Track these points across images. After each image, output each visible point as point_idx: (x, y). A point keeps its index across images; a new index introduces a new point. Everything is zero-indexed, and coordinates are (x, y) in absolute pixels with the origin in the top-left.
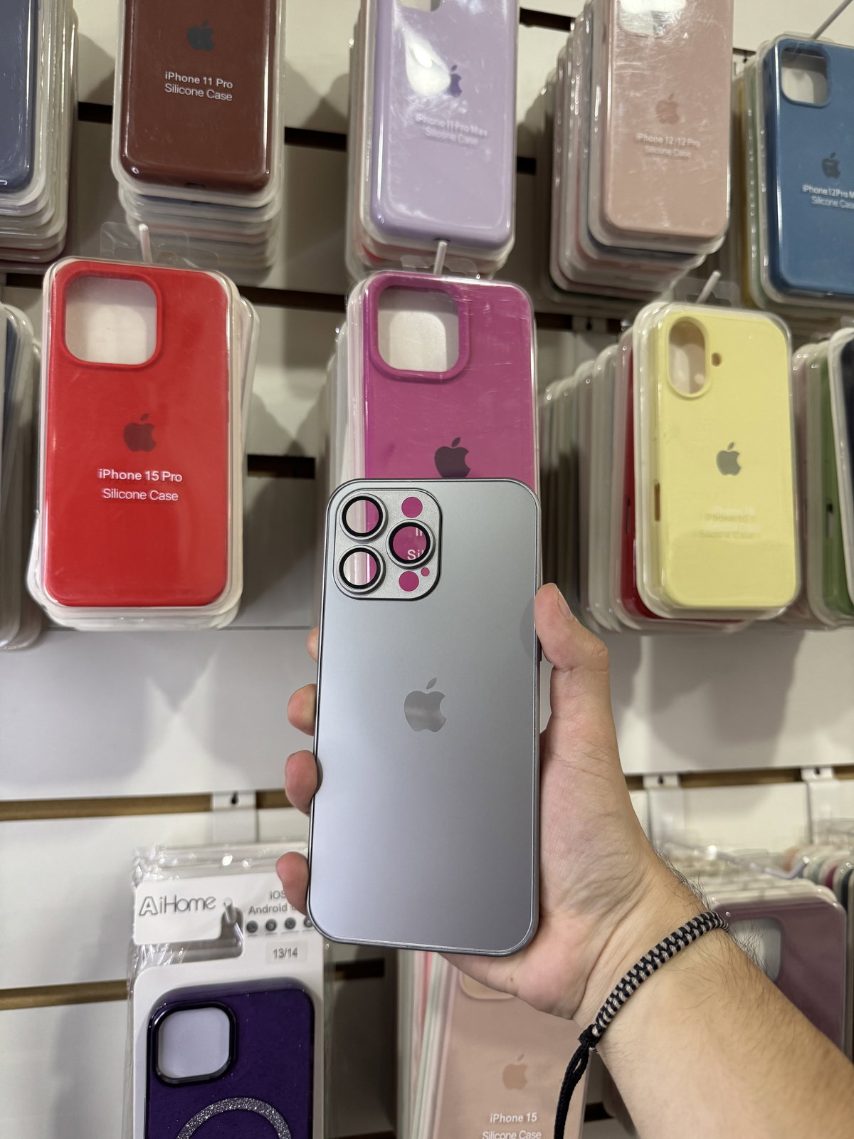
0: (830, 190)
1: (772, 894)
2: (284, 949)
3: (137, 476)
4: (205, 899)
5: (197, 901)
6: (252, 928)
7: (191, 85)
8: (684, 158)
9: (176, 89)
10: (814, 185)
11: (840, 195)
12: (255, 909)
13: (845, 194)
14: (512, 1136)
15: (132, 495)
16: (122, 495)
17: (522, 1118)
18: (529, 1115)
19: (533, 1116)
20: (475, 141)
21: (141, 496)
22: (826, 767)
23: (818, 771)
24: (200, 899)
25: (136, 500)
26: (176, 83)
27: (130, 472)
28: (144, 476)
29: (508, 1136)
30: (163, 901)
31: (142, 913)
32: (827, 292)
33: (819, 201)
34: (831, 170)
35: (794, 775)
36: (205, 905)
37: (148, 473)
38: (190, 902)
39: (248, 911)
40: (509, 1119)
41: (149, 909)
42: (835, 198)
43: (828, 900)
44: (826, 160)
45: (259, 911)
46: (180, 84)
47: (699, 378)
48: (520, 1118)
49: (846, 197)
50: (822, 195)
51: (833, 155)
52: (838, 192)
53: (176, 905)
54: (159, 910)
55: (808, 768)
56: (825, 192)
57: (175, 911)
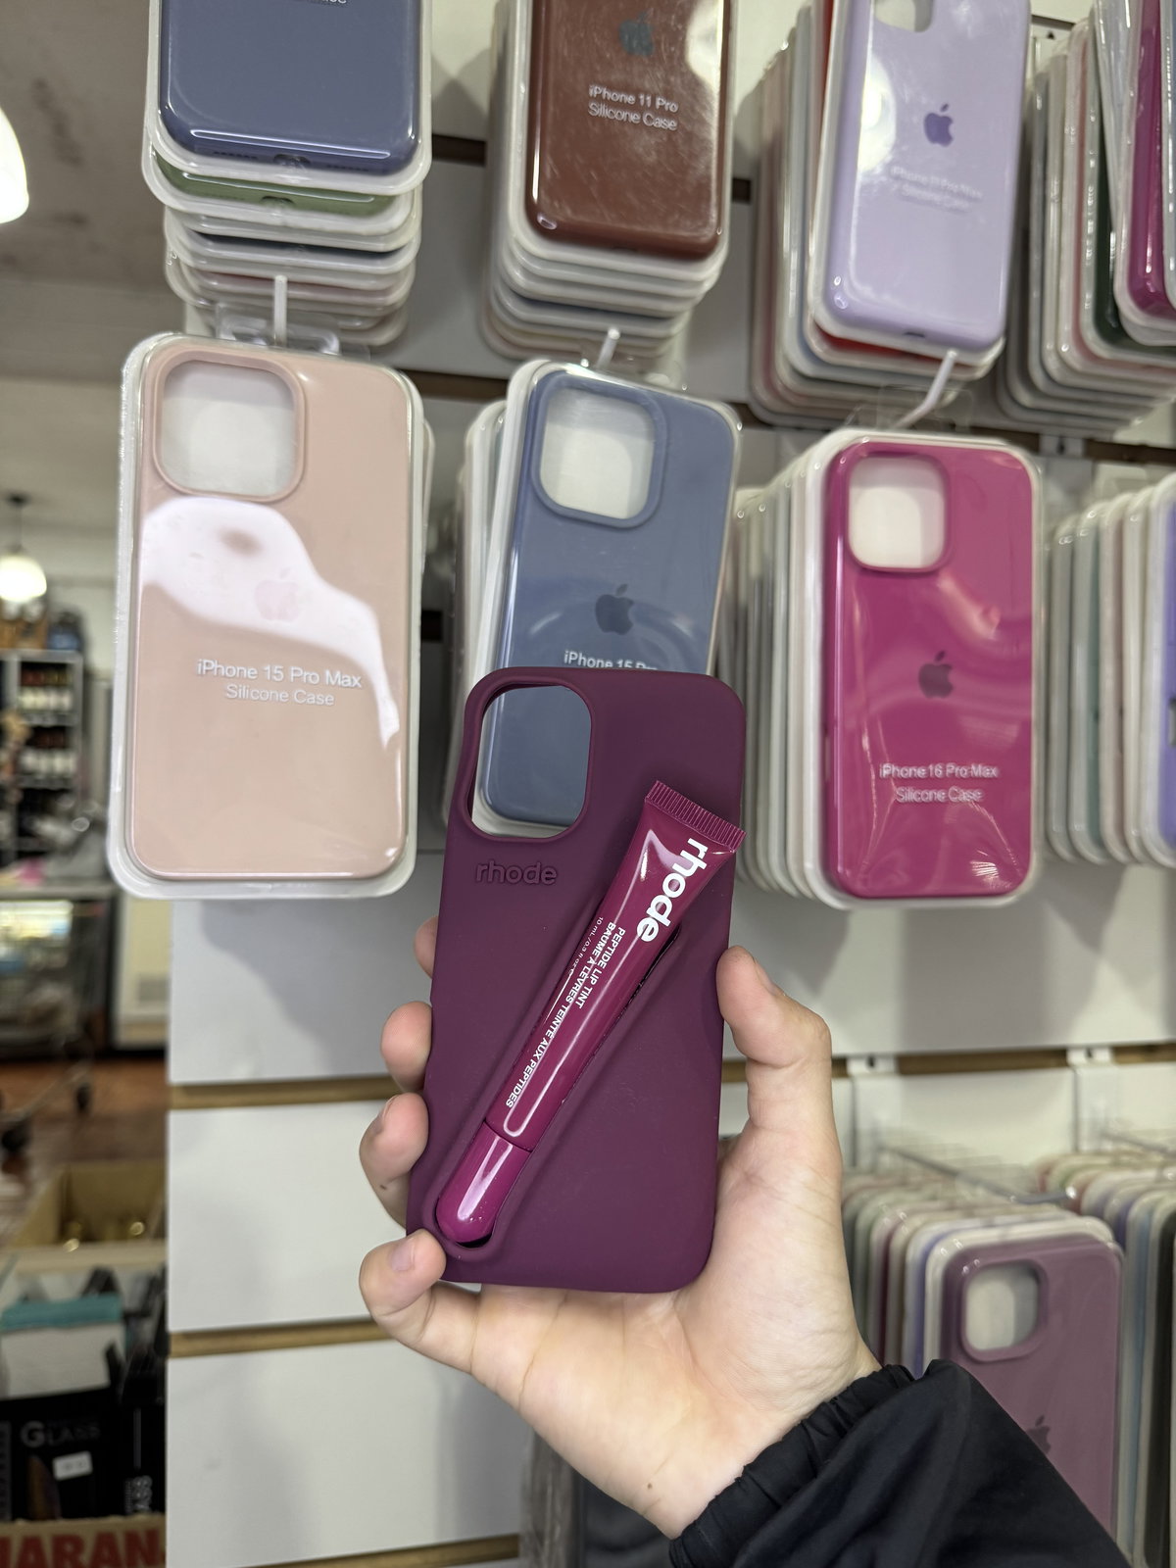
7: (623, 106)
9: (603, 111)
20: (965, 205)
26: (603, 102)
46: (610, 104)
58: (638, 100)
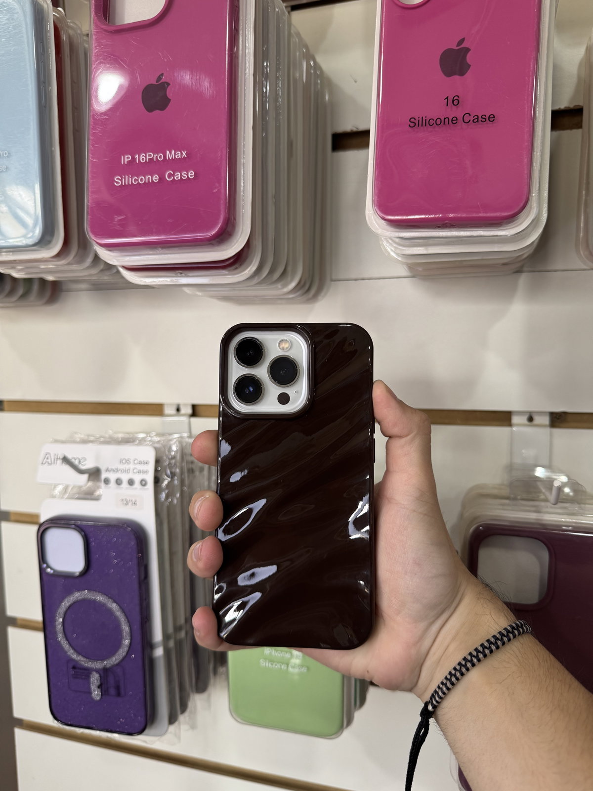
2: (128, 499)
4: (80, 457)
5: (75, 459)
6: (107, 481)
12: (110, 470)
31: (44, 463)
36: (80, 462)
39: (105, 470)
41: (47, 461)
45: (112, 471)
54: (53, 462)
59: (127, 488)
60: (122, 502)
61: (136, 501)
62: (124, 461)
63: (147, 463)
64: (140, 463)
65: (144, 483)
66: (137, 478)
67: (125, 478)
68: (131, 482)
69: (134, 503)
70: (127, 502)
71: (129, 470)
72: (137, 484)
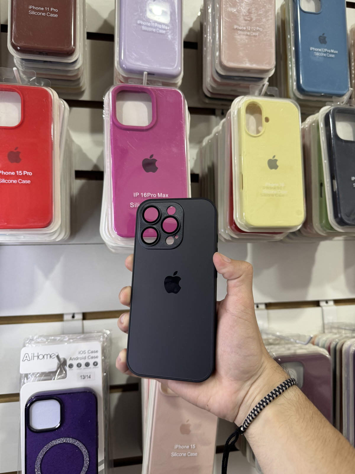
0: (322, 49)
1: (300, 352)
2: (85, 375)
3: (13, 173)
4: (51, 354)
5: (47, 355)
6: (71, 366)
7: (40, 11)
8: (255, 36)
9: (33, 13)
10: (315, 48)
11: (327, 51)
12: (72, 358)
13: (329, 51)
14: (184, 454)
15: (11, 181)
16: (7, 181)
17: (189, 447)
18: (191, 445)
19: (193, 446)
20: (164, 32)
21: (15, 182)
22: (330, 300)
23: (327, 302)
24: (49, 354)
25: (13, 183)
26: (34, 10)
27: (10, 172)
28: (16, 173)
29: (183, 455)
30: (33, 355)
31: (24, 360)
32: (322, 93)
33: (317, 54)
34: (323, 40)
35: (317, 304)
36: (51, 357)
37: (18, 172)
38: (45, 355)
39: (69, 359)
40: (183, 447)
41: (26, 358)
42: (324, 53)
43: (324, 354)
44: (320, 37)
45: (74, 359)
46: (35, 10)
47: (260, 128)
48: (188, 447)
49: (330, 52)
50: (318, 52)
51: (324, 34)
52: (326, 50)
53: (38, 357)
54: (31, 359)
55: (323, 301)
56: (320, 50)
57: (38, 359)
58: (45, 9)
59: (84, 368)
60: (80, 378)
61: (90, 375)
62: (81, 353)
63: (97, 352)
64: (92, 352)
65: (95, 364)
66: (91, 362)
67: (83, 362)
68: (87, 365)
69: (89, 377)
70: (84, 377)
71: (86, 357)
72: (91, 365)
